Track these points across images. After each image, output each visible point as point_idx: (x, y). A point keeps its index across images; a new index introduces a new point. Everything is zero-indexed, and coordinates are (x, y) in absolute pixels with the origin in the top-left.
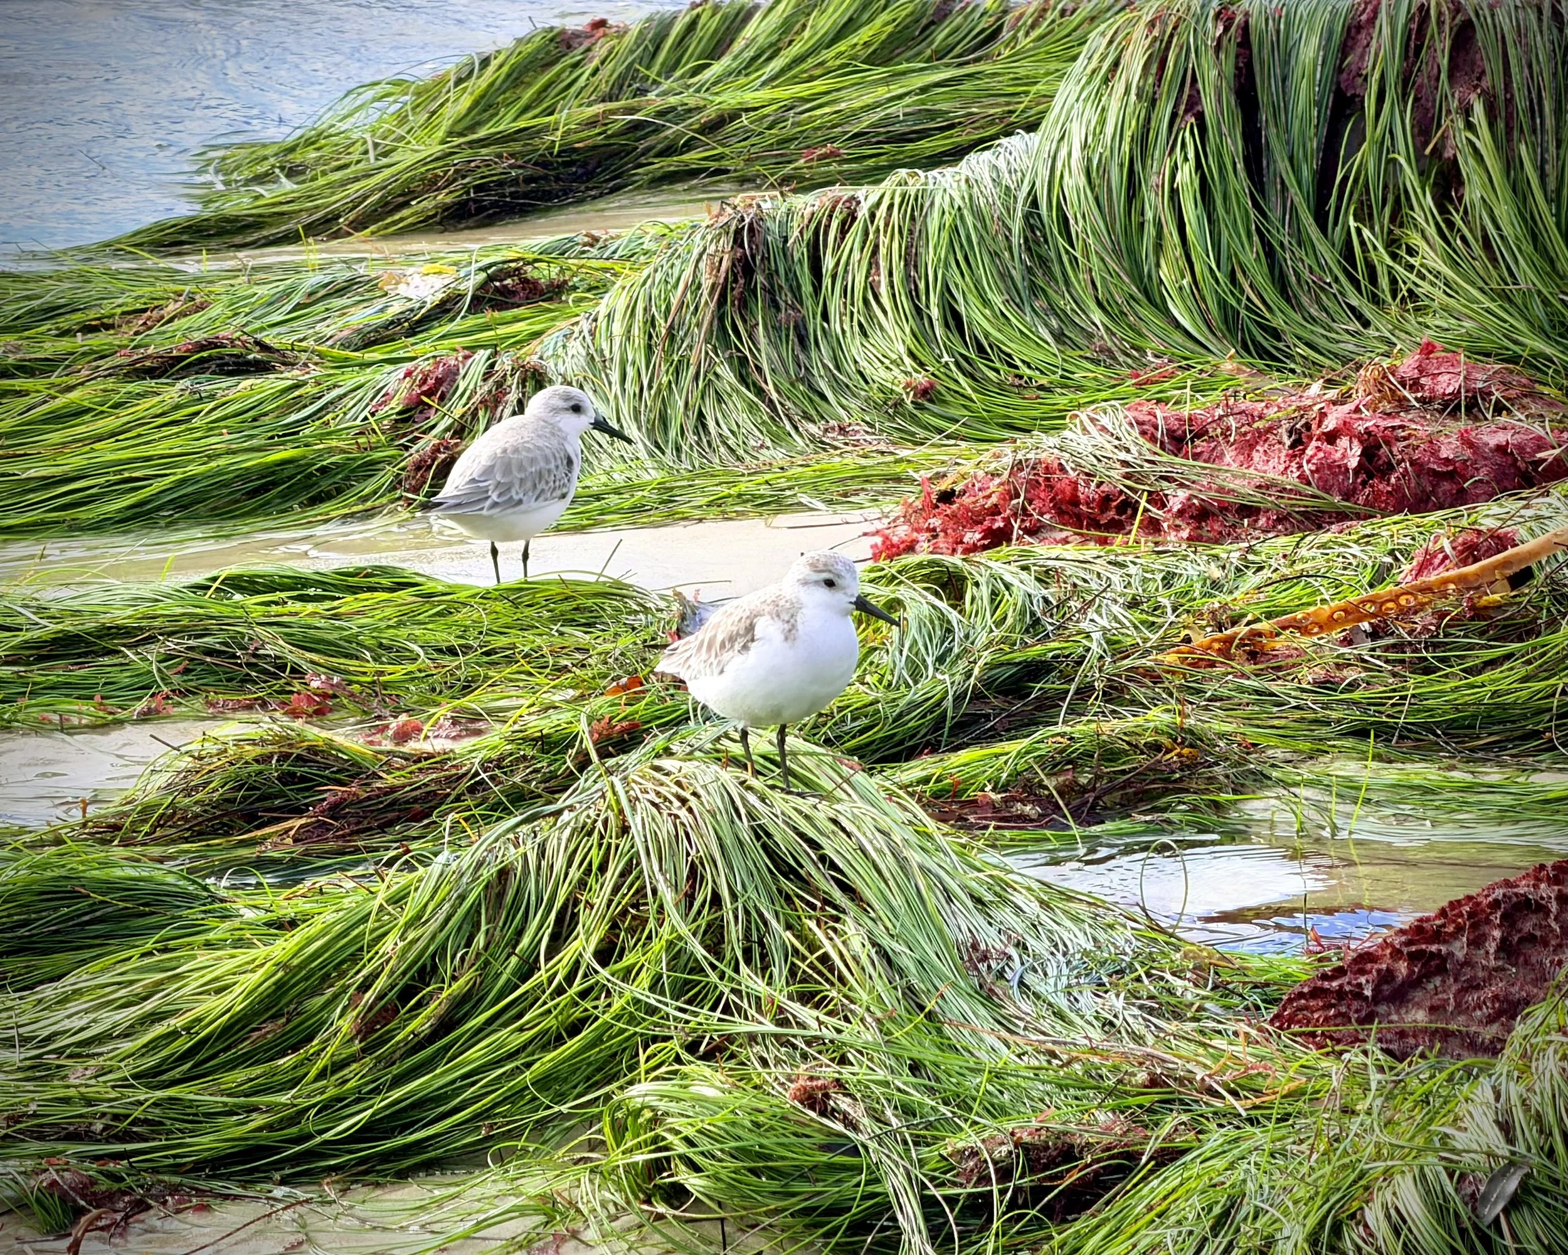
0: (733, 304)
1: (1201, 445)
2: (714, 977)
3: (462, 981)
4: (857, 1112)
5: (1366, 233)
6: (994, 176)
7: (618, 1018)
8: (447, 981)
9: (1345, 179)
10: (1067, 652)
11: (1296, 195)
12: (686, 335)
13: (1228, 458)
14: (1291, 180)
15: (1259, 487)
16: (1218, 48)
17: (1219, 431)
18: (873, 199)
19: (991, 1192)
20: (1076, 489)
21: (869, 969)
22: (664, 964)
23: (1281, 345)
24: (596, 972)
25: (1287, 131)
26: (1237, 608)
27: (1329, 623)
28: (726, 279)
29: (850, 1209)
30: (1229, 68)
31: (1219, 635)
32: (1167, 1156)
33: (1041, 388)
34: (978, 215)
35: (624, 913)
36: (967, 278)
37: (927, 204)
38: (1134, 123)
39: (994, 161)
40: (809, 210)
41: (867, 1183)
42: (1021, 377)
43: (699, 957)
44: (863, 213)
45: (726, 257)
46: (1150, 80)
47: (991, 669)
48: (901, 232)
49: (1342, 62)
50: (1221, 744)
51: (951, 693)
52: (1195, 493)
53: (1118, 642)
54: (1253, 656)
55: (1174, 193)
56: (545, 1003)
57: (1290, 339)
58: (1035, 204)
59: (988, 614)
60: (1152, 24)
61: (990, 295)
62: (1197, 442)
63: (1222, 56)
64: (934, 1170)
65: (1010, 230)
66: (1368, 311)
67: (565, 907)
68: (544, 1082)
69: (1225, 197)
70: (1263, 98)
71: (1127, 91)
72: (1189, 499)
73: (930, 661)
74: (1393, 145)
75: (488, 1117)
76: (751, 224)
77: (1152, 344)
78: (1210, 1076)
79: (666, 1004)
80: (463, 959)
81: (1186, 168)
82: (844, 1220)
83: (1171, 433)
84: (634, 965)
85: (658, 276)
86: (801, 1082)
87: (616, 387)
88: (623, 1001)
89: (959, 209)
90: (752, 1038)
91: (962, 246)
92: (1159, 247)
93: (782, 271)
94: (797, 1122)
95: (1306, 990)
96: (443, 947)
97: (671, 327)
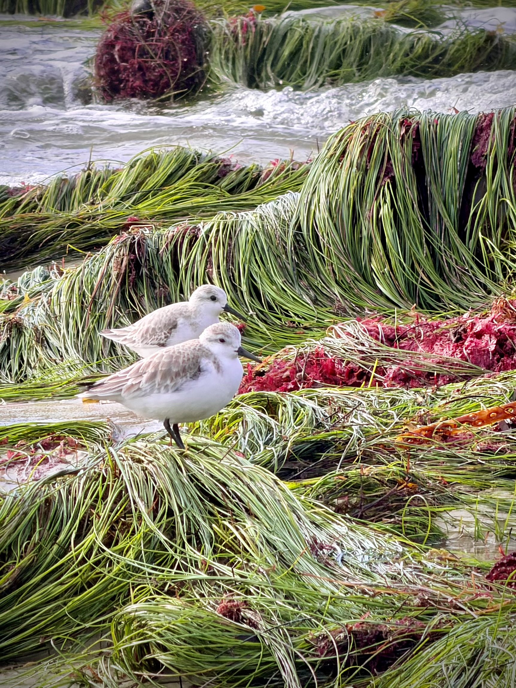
0: (129, 285)
1: (404, 342)
2: (171, 551)
3: (26, 559)
4: (257, 618)
5: (488, 241)
6: (276, 214)
7: (117, 575)
8: (18, 559)
9: (475, 214)
10: (339, 437)
11: (448, 222)
12: (103, 301)
13: (420, 348)
14: (444, 213)
15: (439, 363)
16: (402, 141)
17: (414, 335)
18: (207, 227)
19: (336, 659)
20: (333, 366)
21: (260, 545)
22: (142, 546)
23: (440, 304)
24: (104, 551)
25: (442, 187)
26: (434, 414)
27: (488, 419)
28: (125, 270)
29: (254, 670)
30: (408, 151)
31: (425, 427)
32: (435, 636)
33: (306, 328)
34: (268, 236)
35: (117, 522)
36: (262, 269)
37: (238, 229)
38: (355, 183)
39: (275, 206)
40: (171, 234)
41: (264, 656)
42: (294, 322)
43: (162, 541)
44: (202, 234)
45: (125, 258)
46: (364, 159)
47: (296, 445)
48: (224, 245)
49: (473, 148)
50: (430, 482)
51: (276, 455)
52: (403, 367)
53: (368, 432)
54: (445, 438)
55: (379, 220)
56: (74, 570)
57: (446, 301)
58: (299, 228)
59: (292, 420)
60: (364, 129)
61: (275, 278)
62: (402, 341)
63: (405, 145)
64: (303, 648)
65: (286, 243)
66: (490, 285)
67: (84, 517)
68: (75, 612)
69: (408, 224)
70: (428, 168)
71: (351, 165)
72: (399, 370)
73: (261, 443)
74: (502, 193)
75: (42, 634)
76: (139, 241)
77: (367, 305)
78: (455, 599)
79: (144, 566)
80: (26, 547)
81: (386, 206)
82: (251, 677)
83: (387, 336)
84: (124, 548)
85: (86, 270)
86: (225, 603)
87: (64, 331)
88: (119, 566)
89: (257, 231)
90: (195, 582)
91: (259, 252)
92: (370, 250)
93: (157, 267)
94: (223, 624)
95: (505, 561)
96: (15, 542)
97: (94, 297)
